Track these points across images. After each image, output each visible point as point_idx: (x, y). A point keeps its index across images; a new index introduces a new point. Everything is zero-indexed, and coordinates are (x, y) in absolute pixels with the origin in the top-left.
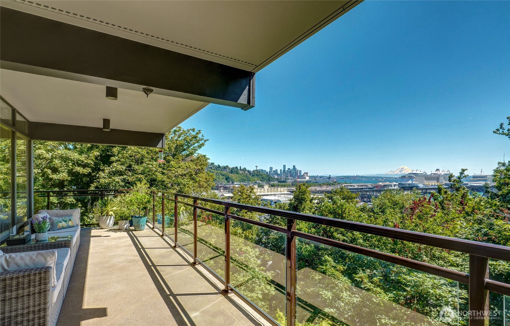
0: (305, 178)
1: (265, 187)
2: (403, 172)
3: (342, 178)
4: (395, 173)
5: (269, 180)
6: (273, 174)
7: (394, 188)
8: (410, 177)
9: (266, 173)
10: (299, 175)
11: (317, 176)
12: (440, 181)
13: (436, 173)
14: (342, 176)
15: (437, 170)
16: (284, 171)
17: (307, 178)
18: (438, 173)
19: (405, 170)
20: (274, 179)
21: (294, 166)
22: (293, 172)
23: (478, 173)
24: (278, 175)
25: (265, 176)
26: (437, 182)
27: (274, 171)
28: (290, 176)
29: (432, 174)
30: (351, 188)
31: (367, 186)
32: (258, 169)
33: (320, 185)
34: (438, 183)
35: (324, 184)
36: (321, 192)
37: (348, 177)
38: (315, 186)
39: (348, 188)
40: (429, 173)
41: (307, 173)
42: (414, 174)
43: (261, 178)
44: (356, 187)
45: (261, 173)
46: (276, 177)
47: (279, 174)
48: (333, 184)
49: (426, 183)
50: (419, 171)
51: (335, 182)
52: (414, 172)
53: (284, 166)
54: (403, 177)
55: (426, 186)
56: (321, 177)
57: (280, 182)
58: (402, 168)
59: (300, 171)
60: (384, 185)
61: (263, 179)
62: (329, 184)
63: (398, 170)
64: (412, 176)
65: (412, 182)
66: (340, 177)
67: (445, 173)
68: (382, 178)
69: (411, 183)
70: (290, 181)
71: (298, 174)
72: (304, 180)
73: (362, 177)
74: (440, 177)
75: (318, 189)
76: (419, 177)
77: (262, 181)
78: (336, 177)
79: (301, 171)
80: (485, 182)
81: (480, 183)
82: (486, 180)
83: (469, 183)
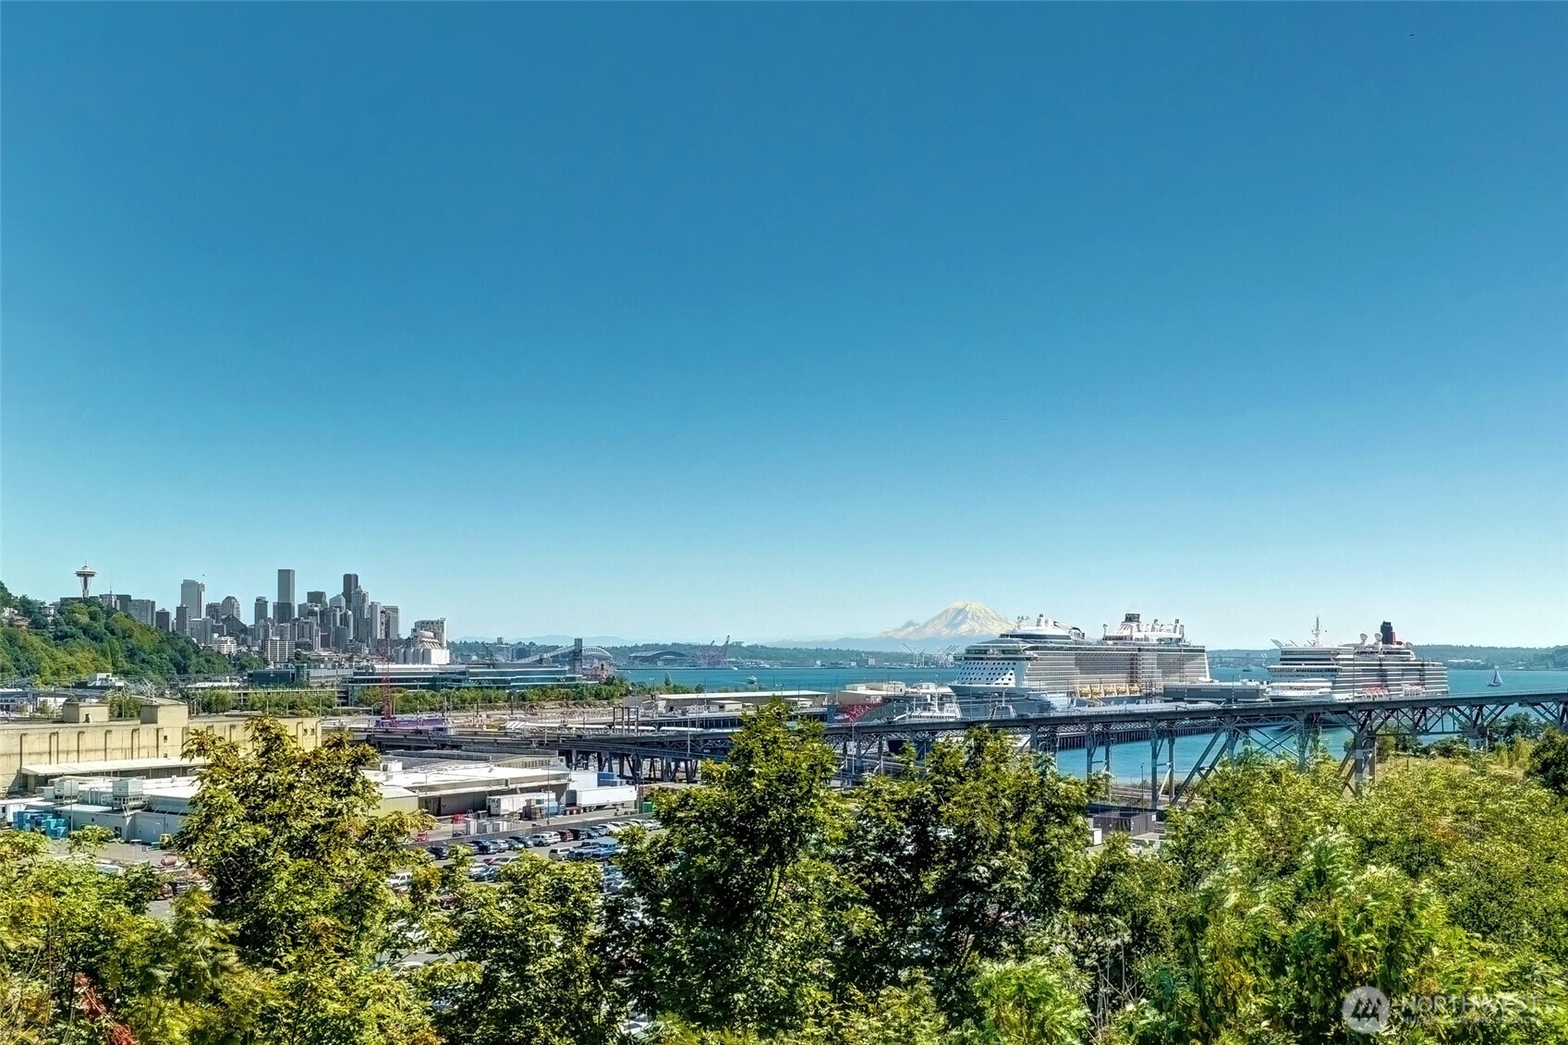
0: (425, 657)
1: (161, 713)
2: (964, 628)
3: (645, 659)
4: (929, 632)
5: (182, 669)
6: (204, 631)
7: (938, 713)
8: (1011, 651)
9: (149, 621)
10: (380, 635)
11: (499, 646)
12: (1143, 678)
13: (1126, 633)
14: (647, 647)
15: (1131, 618)
16: (284, 609)
17: (440, 658)
18: (1136, 635)
19: (975, 617)
20: (213, 664)
21: (350, 581)
22: (344, 619)
23: (1301, 640)
24: (239, 631)
25: (147, 642)
26: (1132, 683)
27: (210, 607)
28: (325, 644)
29: (1106, 638)
30: (705, 714)
31: (791, 703)
32: (95, 590)
33: (522, 701)
34: (1136, 687)
35: (544, 693)
36: (541, 744)
37: (675, 654)
38: (490, 703)
39: (690, 716)
40: (1093, 634)
41: (436, 627)
42: (1025, 637)
43: (121, 658)
44: (733, 710)
45: (119, 619)
46: (229, 646)
47: (244, 630)
48: (598, 696)
49: (1083, 683)
50: (1051, 623)
51: (609, 682)
52: (1027, 628)
53: (285, 578)
54: (976, 655)
55: (1081, 703)
56: (522, 651)
57: (260, 679)
58: (960, 611)
59: (390, 615)
60: (886, 700)
61: (134, 662)
62: (575, 696)
63: (939, 617)
64: (1017, 651)
65: (1018, 681)
66: (636, 648)
67: (1164, 635)
68: (860, 658)
69: (1012, 684)
70: (326, 674)
71: (370, 632)
72: (421, 667)
73: (755, 652)
74: (1146, 655)
75: (519, 723)
76: (1051, 655)
77: (126, 674)
78: (613, 650)
79: (395, 610)
80: (1330, 684)
81: (1311, 688)
82: (1335, 670)
83: (1264, 686)
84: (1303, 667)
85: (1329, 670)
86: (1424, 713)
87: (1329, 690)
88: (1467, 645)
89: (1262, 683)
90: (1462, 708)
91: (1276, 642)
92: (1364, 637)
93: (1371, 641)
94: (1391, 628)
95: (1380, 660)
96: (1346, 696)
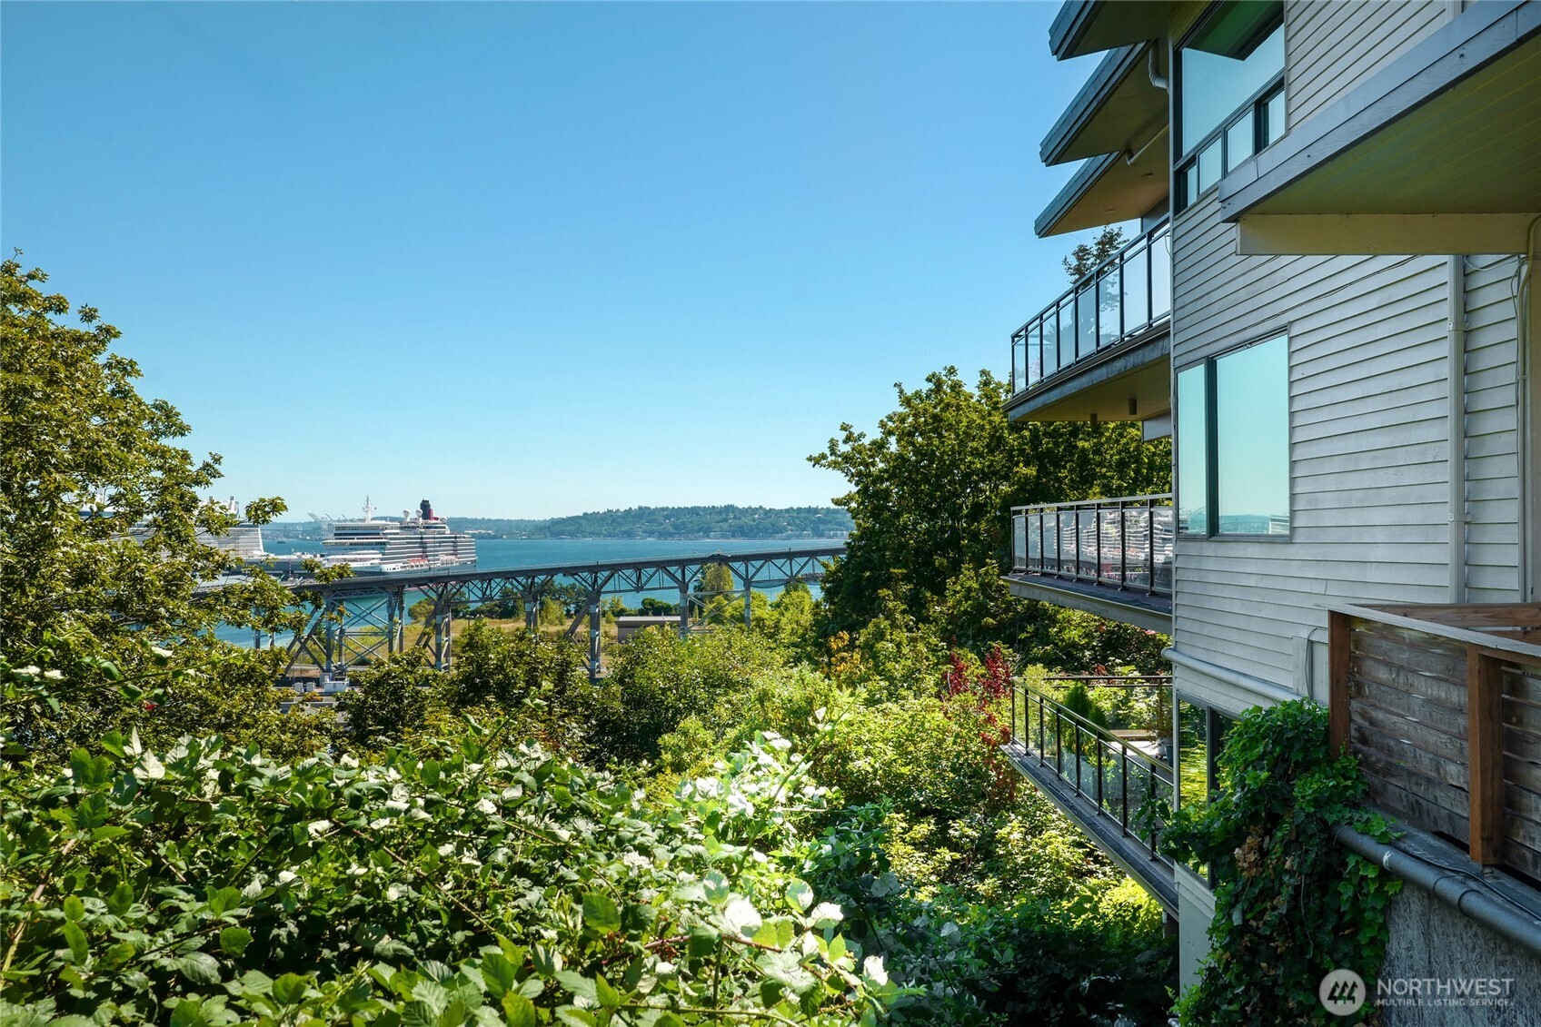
80: (380, 556)
81: (361, 560)
82: (384, 543)
83: (318, 559)
84: (356, 541)
85: (378, 543)
86: (489, 583)
87: (378, 561)
88: (480, 518)
89: (315, 556)
90: (520, 579)
91: (312, 515)
92: (406, 513)
93: (413, 515)
94: (429, 506)
95: (421, 533)
96: (394, 566)
